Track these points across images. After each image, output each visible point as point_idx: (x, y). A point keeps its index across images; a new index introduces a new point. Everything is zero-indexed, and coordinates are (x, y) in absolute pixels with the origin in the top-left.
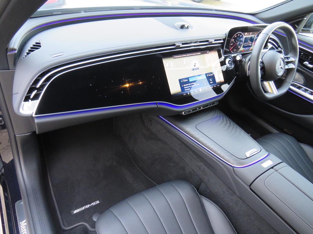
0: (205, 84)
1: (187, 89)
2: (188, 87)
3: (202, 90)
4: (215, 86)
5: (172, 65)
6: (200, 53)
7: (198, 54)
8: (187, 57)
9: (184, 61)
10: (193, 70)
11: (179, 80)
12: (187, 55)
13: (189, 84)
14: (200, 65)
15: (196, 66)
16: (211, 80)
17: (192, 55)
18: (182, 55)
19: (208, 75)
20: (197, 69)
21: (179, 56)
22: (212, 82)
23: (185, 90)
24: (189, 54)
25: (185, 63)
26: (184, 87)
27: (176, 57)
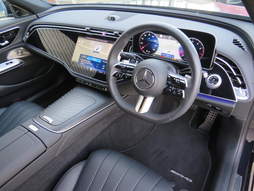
0: (97, 67)
1: (82, 63)
2: (84, 62)
3: (92, 70)
4: (104, 73)
5: (82, 43)
6: (107, 42)
8: (94, 41)
9: (91, 43)
10: (94, 52)
11: (81, 54)
12: (96, 39)
13: (85, 61)
14: (101, 50)
15: (98, 50)
16: (104, 66)
17: (100, 40)
18: (92, 38)
19: (103, 61)
21: (90, 38)
22: (104, 69)
23: (81, 63)
24: (97, 39)
25: (91, 44)
26: (81, 60)
27: (87, 38)
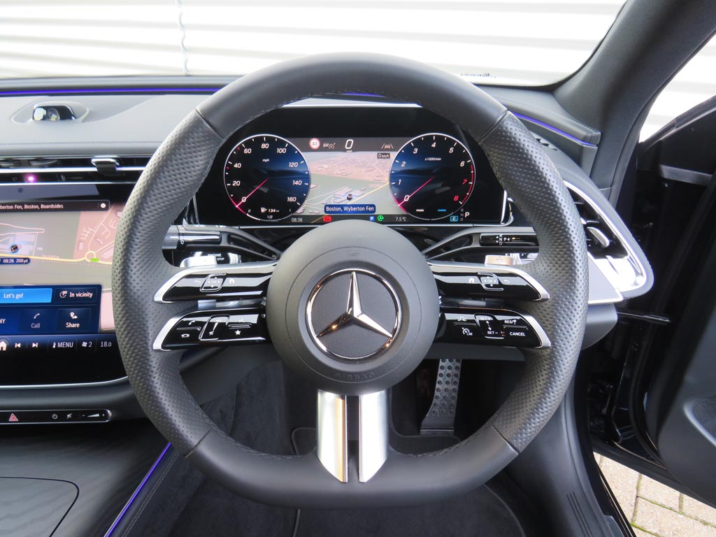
7: (48, 207)
20: (18, 261)
